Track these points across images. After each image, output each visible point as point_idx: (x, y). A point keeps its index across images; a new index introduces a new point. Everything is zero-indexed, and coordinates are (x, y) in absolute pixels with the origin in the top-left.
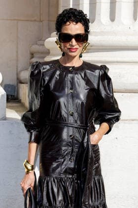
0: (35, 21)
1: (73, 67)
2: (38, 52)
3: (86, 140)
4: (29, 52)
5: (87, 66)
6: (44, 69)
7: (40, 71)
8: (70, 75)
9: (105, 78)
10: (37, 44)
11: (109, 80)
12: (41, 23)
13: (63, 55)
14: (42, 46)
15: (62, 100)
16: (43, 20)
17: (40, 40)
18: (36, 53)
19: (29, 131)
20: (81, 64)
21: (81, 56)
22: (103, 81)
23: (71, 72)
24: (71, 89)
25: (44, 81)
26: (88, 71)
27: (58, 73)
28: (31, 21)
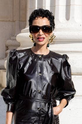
0: (9, 21)
1: (42, 55)
2: (12, 45)
3: (50, 112)
4: (5, 45)
5: (52, 55)
6: (19, 56)
7: (17, 57)
8: (39, 61)
9: (66, 65)
10: (10, 39)
11: (69, 66)
12: (14, 23)
13: (35, 45)
14: (14, 41)
15: (33, 81)
16: (15, 21)
17: (13, 36)
18: (10, 46)
19: (7, 103)
20: (48, 53)
21: (48, 46)
22: (64, 67)
23: (40, 59)
24: (40, 73)
25: (20, 66)
26: (53, 59)
27: (30, 59)
28: (6, 21)
